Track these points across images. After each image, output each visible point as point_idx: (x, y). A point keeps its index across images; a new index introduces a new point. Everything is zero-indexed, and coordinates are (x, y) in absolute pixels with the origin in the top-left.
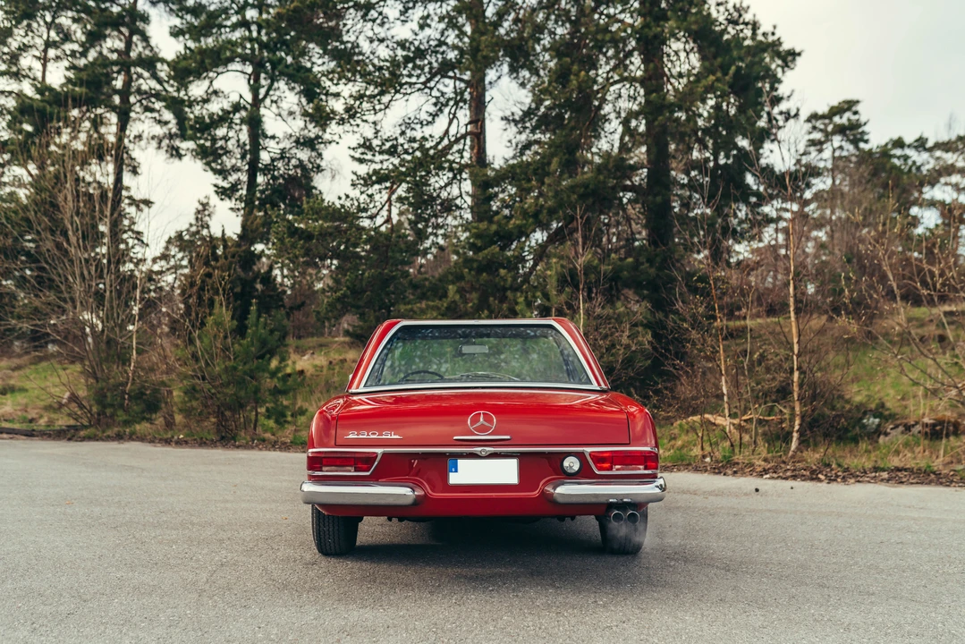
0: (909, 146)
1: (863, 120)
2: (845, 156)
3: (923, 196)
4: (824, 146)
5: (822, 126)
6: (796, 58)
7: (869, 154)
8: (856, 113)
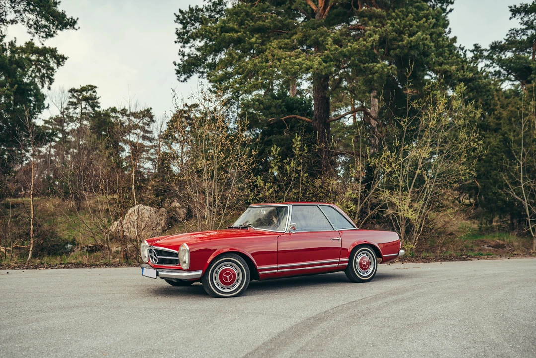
0: (119, 112)
1: (98, 96)
2: (88, 113)
3: (124, 138)
4: (77, 106)
5: (77, 96)
6: (65, 60)
7: (99, 114)
8: (95, 92)
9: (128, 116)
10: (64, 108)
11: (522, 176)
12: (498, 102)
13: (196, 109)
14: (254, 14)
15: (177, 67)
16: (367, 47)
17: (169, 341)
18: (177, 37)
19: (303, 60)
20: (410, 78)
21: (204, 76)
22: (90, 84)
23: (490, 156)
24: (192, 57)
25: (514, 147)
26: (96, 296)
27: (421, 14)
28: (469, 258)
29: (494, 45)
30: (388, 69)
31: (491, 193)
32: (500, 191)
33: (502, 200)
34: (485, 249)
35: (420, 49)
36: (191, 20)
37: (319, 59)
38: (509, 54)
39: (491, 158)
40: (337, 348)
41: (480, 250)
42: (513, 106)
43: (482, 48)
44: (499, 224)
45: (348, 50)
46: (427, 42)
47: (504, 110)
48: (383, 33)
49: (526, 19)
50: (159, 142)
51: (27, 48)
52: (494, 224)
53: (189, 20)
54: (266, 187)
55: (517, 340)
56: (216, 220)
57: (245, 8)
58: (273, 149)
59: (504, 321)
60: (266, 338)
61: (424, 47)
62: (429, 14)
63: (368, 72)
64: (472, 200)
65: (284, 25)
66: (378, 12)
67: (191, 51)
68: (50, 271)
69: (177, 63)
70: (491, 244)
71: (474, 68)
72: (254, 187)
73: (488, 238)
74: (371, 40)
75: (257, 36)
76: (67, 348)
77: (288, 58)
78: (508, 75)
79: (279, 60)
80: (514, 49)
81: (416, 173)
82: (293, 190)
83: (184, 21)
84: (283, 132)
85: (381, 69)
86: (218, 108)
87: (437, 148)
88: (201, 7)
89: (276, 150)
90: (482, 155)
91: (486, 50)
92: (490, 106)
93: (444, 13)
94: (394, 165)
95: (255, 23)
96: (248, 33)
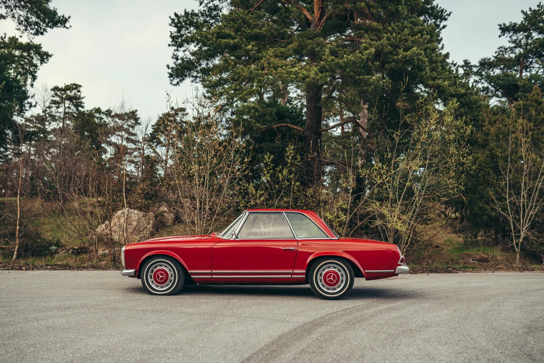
0: (103, 113)
1: (82, 96)
2: (71, 113)
3: (108, 139)
4: (60, 105)
5: (60, 94)
6: (49, 58)
7: (83, 114)
8: (79, 91)
9: (113, 117)
10: (47, 106)
11: (508, 192)
12: (487, 119)
13: (183, 112)
14: (251, 21)
15: (170, 71)
16: (363, 60)
17: (174, 342)
18: (171, 40)
19: (299, 70)
20: (404, 92)
21: (197, 81)
22: (74, 83)
23: (477, 171)
24: (185, 61)
25: (501, 163)
26: (89, 297)
27: (416, 29)
28: (454, 271)
29: (483, 61)
30: (383, 82)
31: (477, 208)
32: (486, 206)
33: (487, 215)
34: (470, 263)
35: (414, 63)
36: (186, 24)
37: (316, 69)
38: (497, 71)
39: (478, 173)
40: (337, 351)
41: (465, 263)
42: (500, 123)
43: (472, 64)
44: (484, 238)
45: (344, 62)
46: (421, 57)
47: (492, 127)
48: (378, 46)
49: (514, 38)
50: (143, 144)
51: (10, 43)
52: (479, 238)
53: (183, 24)
54: (258, 195)
55: (506, 347)
56: (206, 226)
57: (241, 15)
58: (266, 157)
59: (492, 329)
60: (268, 340)
61: (418, 62)
62: (423, 29)
63: (363, 84)
64: (457, 214)
65: (280, 34)
66: (374, 25)
67: (185, 55)
68: (37, 272)
69: (170, 67)
70: (476, 257)
71: (466, 84)
72: (245, 193)
73: (473, 252)
74: (367, 53)
75: (253, 43)
76: (73, 346)
77: (285, 67)
78: (496, 91)
79: (275, 68)
80: (502, 66)
81: (405, 185)
82: (285, 199)
83: (179, 25)
84: (274, 140)
85: (376, 82)
86: (212, 114)
87: (427, 162)
88: (196, 11)
89: (269, 158)
90: (470, 170)
91: (475, 66)
92: (478, 122)
93: (438, 28)
94: (384, 176)
95: (252, 30)
96: (244, 40)
